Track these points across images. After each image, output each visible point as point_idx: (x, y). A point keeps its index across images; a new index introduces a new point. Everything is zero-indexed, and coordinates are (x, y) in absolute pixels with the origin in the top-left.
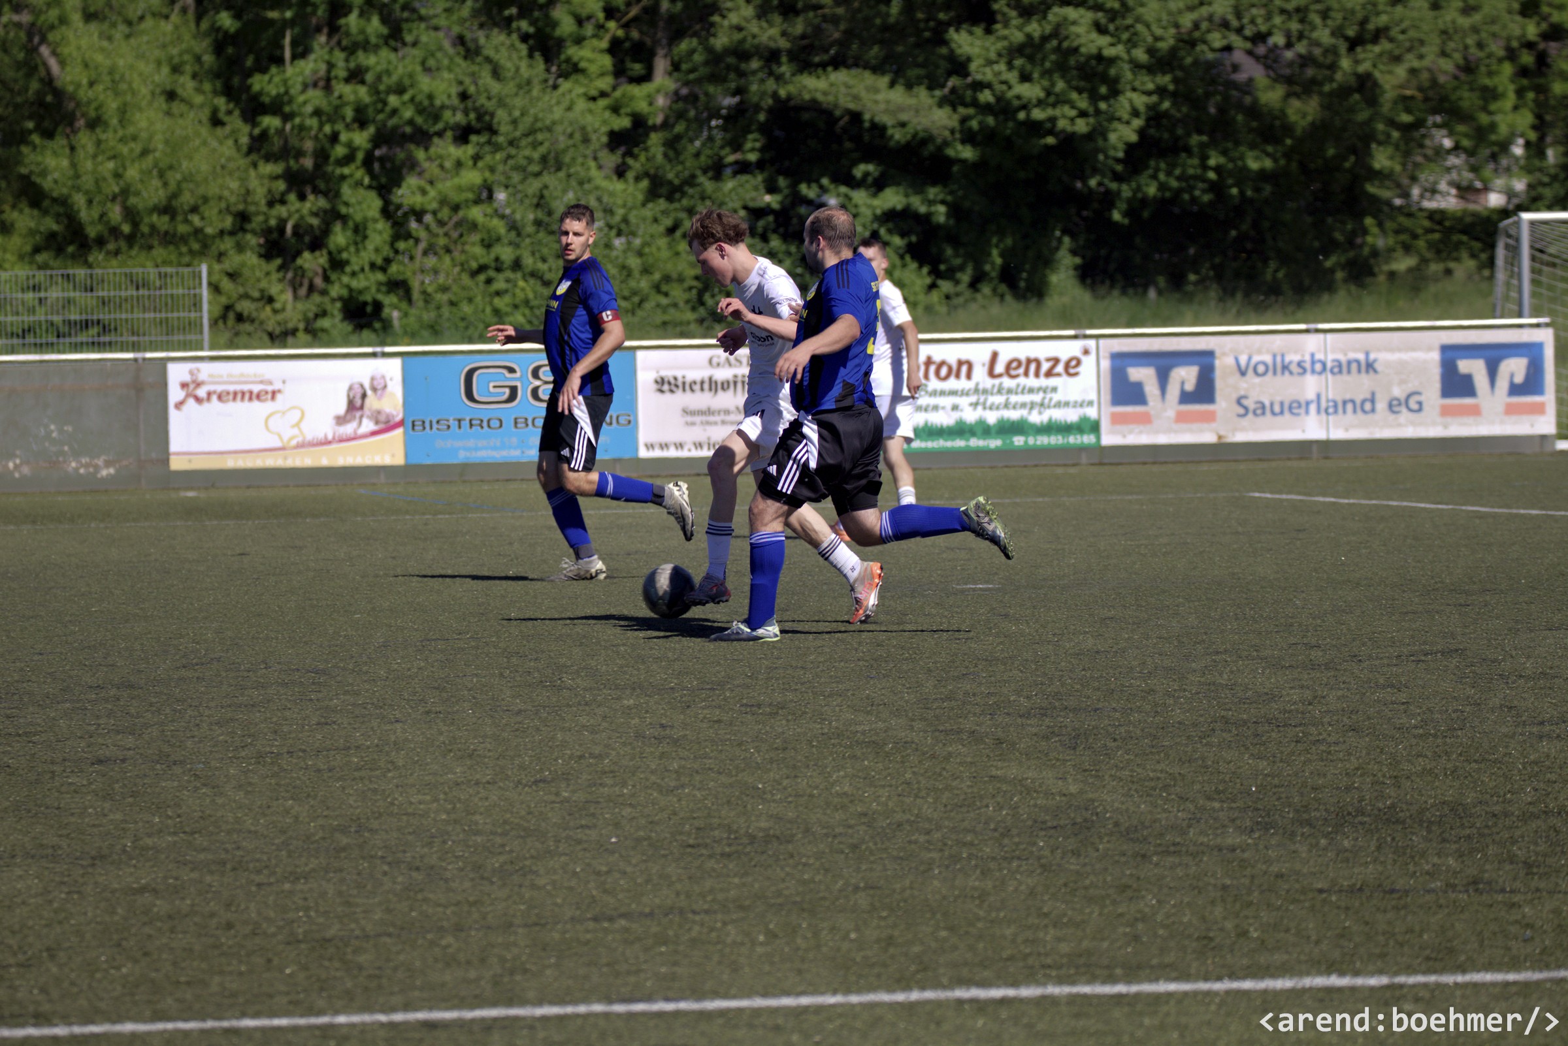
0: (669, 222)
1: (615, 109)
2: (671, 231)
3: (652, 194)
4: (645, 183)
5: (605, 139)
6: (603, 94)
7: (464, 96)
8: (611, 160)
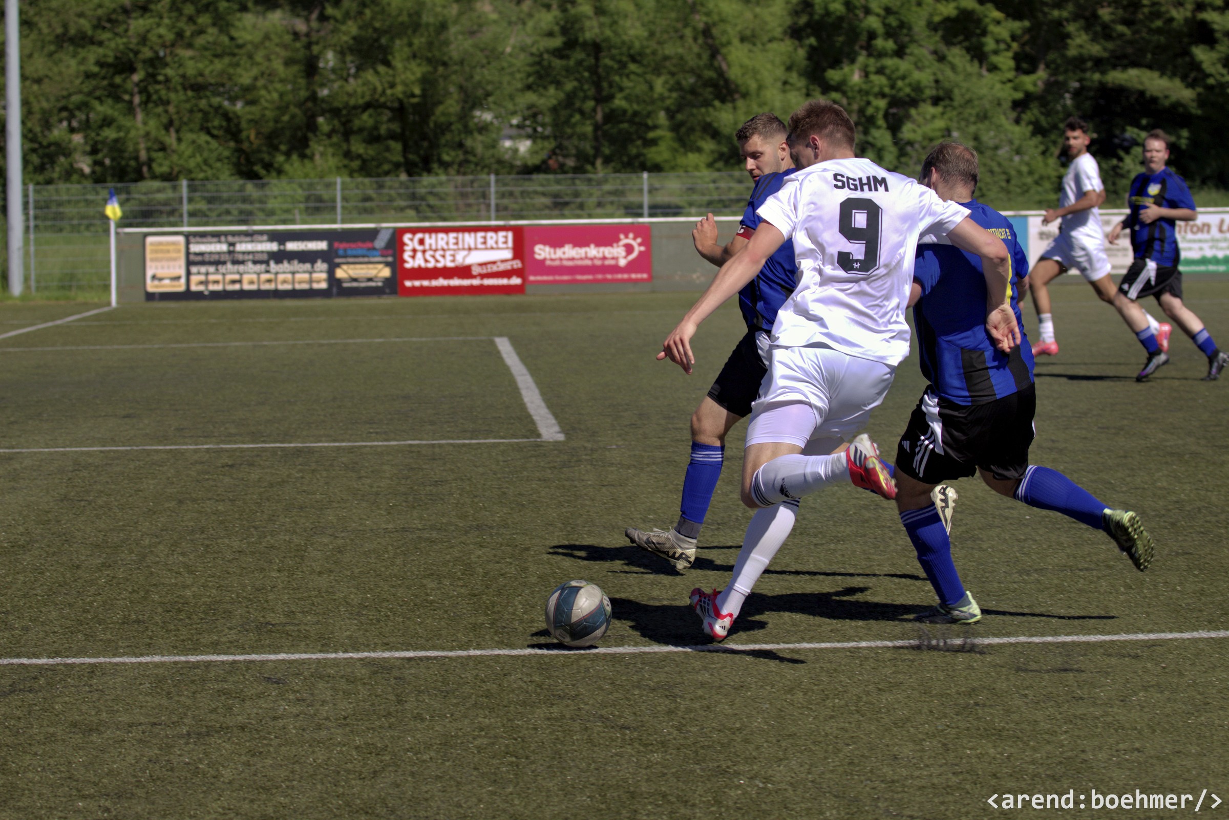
0: (1042, 148)
1: (1015, 89)
2: (1044, 153)
3: (1034, 134)
4: (1031, 128)
5: (1010, 104)
6: (1010, 81)
7: (937, 81)
8: (1013, 115)
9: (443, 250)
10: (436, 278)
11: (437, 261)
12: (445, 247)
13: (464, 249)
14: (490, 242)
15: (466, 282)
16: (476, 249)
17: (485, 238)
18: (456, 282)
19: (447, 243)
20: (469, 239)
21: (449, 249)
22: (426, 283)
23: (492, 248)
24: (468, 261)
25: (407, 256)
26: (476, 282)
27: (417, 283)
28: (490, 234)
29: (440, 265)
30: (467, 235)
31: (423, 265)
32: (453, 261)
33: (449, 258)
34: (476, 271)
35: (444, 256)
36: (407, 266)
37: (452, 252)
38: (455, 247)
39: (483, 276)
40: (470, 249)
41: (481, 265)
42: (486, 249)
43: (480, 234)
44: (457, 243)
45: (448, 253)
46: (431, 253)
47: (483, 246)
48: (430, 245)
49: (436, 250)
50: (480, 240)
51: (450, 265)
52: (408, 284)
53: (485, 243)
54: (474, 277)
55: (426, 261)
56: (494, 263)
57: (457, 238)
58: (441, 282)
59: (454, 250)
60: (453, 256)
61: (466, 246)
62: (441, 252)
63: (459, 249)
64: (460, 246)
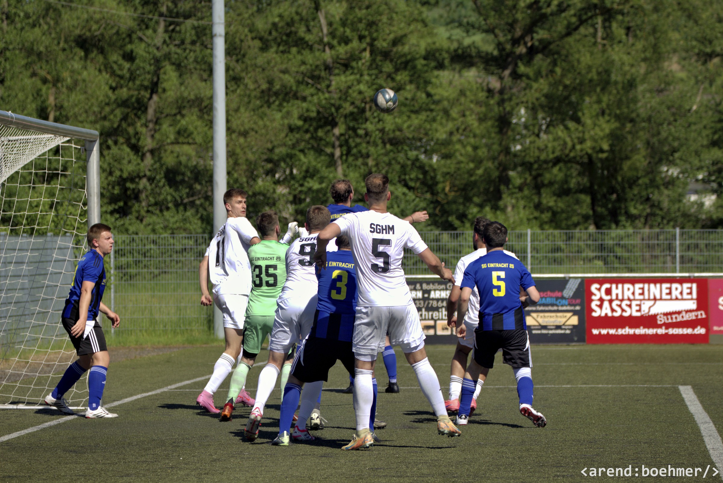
9: (629, 299)
10: (623, 327)
11: (623, 310)
12: (632, 297)
13: (649, 299)
14: (675, 293)
15: (651, 331)
16: (661, 299)
17: (670, 289)
18: (641, 331)
19: (633, 294)
20: (654, 290)
21: (634, 300)
22: (612, 332)
23: (677, 299)
24: (653, 312)
25: (594, 305)
26: (661, 331)
27: (604, 332)
28: (674, 286)
29: (626, 314)
30: (652, 286)
31: (610, 314)
32: (639, 311)
33: (635, 308)
34: (661, 320)
35: (630, 306)
36: (594, 314)
37: (638, 302)
38: (641, 297)
39: (668, 326)
40: (655, 299)
41: (666, 314)
42: (671, 299)
43: (665, 286)
44: (643, 294)
45: (634, 303)
46: (619, 303)
47: (668, 297)
48: (617, 295)
49: (622, 300)
50: (665, 291)
51: (635, 314)
52: (595, 332)
53: (670, 293)
54: (660, 326)
55: (613, 310)
56: (679, 313)
57: (643, 289)
58: (627, 331)
59: (641, 300)
60: (640, 305)
61: (652, 297)
62: (628, 303)
63: (644, 299)
64: (646, 297)
